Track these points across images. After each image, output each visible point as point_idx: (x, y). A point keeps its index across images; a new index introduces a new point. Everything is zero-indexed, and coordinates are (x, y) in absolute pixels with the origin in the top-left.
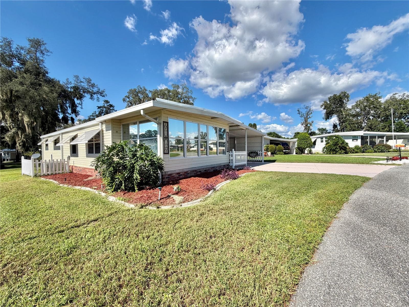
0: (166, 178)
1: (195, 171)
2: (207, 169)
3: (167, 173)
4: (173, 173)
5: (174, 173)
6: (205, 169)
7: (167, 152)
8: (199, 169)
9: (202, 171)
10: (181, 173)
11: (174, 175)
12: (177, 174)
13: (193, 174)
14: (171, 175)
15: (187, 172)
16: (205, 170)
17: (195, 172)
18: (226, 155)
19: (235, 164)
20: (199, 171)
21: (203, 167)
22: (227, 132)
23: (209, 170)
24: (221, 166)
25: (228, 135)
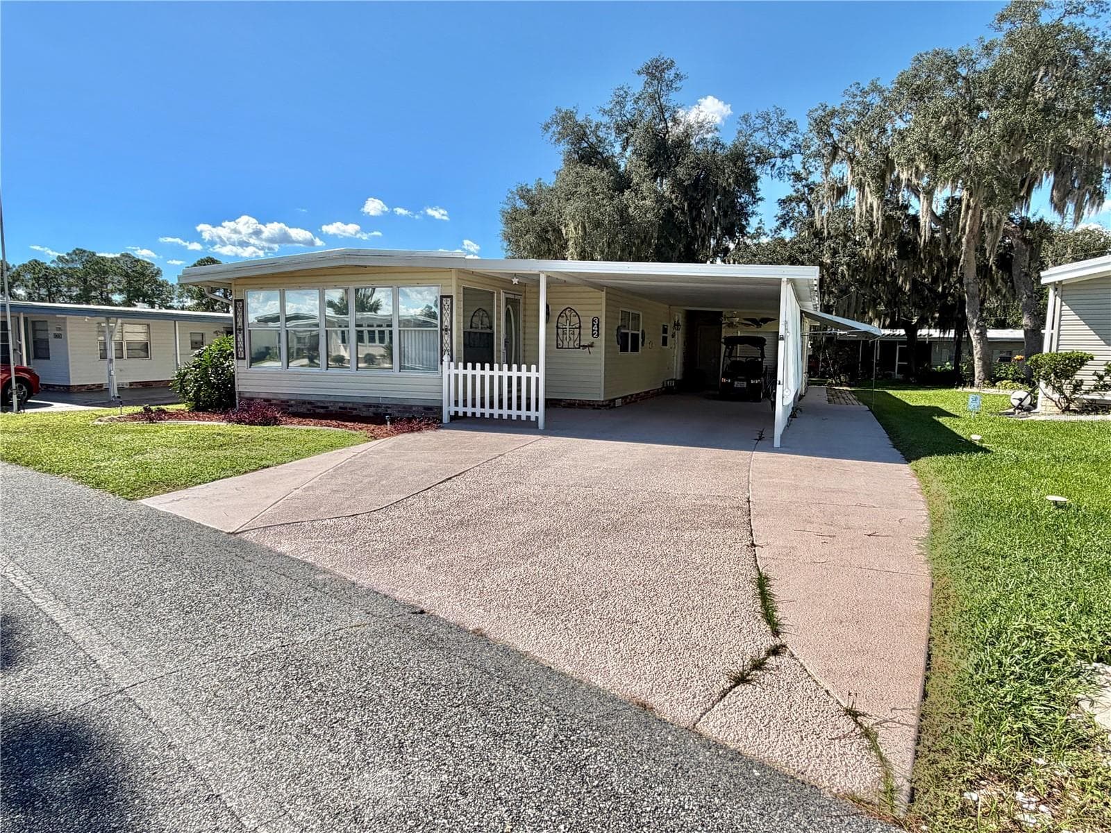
1: (310, 403)
2: (350, 406)
3: (243, 394)
4: (255, 397)
6: (341, 405)
7: (243, 356)
8: (322, 402)
10: (274, 402)
12: (266, 400)
13: (303, 410)
15: (287, 402)
16: (340, 408)
17: (309, 407)
18: (437, 375)
19: (453, 409)
20: (322, 405)
21: (331, 399)
22: (442, 297)
23: (355, 409)
24: (411, 407)
25: (446, 307)
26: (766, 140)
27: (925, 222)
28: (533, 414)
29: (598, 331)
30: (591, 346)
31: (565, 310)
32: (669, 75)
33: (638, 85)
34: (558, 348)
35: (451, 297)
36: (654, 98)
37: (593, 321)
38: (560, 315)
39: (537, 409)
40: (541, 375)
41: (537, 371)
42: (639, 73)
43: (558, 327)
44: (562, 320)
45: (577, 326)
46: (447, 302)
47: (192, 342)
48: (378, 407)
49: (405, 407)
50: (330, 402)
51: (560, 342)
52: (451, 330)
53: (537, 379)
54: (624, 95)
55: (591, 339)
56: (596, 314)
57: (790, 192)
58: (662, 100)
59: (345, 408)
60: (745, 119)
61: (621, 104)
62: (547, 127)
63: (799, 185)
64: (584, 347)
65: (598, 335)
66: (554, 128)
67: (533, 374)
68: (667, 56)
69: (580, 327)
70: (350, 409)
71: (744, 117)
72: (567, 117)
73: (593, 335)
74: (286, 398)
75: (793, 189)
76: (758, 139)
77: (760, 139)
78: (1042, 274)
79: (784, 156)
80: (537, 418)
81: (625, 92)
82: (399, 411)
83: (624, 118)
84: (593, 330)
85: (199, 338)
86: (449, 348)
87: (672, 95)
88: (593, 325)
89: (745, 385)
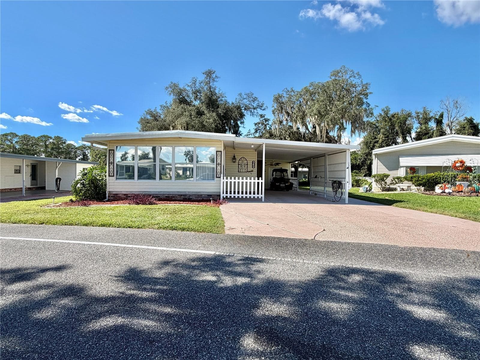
0: (112, 197)
3: (112, 192)
4: (118, 193)
5: (120, 194)
6: (167, 195)
7: (113, 175)
8: (156, 194)
9: (161, 197)
11: (120, 195)
12: (125, 195)
14: (117, 194)
16: (166, 197)
18: (214, 182)
19: (225, 195)
20: (157, 196)
21: (162, 193)
22: (217, 151)
23: (174, 197)
24: (202, 195)
25: (219, 155)
26: (248, 103)
27: (319, 134)
28: (260, 196)
29: (254, 166)
30: (252, 171)
31: (242, 158)
32: (214, 76)
33: (202, 78)
34: (238, 172)
35: (221, 152)
36: (208, 83)
37: (253, 162)
38: (239, 160)
39: (262, 194)
40: (263, 181)
41: (262, 179)
42: (204, 73)
43: (239, 164)
44: (240, 162)
45: (246, 164)
46: (219, 153)
47: (15, 170)
48: (185, 196)
49: (198, 195)
50: (161, 194)
51: (239, 170)
52: (221, 164)
53: (262, 183)
54: (195, 81)
55: (252, 169)
56: (253, 160)
57: (258, 121)
58: (211, 84)
59: (169, 197)
60: (240, 95)
61: (195, 83)
62: (167, 88)
63: (262, 119)
64: (249, 172)
65: (254, 167)
66: (169, 89)
67: (260, 181)
68: (214, 69)
69: (247, 165)
70: (171, 197)
71: (239, 94)
72: (175, 85)
73: (252, 167)
74: (137, 193)
75: (259, 120)
76: (245, 102)
77: (246, 102)
78: (373, 151)
79: (254, 109)
80: (262, 197)
81: (196, 79)
82: (196, 197)
83: (196, 89)
84: (253, 166)
85: (18, 168)
86: (220, 171)
87: (215, 83)
88: (253, 164)
89: (284, 185)
